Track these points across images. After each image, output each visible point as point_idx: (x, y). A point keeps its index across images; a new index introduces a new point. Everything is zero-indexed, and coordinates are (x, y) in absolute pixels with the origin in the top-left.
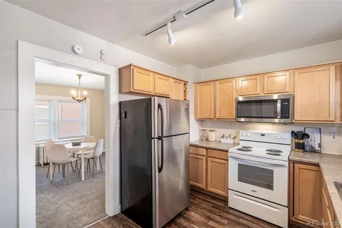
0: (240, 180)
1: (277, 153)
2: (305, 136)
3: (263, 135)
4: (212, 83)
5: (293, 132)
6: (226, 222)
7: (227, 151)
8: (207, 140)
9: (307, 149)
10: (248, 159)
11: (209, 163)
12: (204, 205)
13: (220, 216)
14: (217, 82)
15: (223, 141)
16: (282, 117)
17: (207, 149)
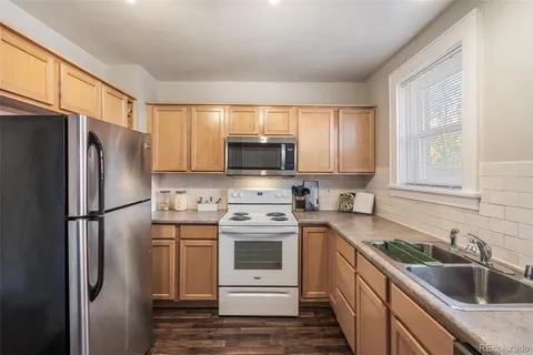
0: (237, 266)
1: (279, 217)
2: (305, 191)
3: (260, 194)
4: (185, 109)
5: (293, 187)
6: (223, 344)
7: (217, 224)
8: (172, 209)
9: (307, 207)
10: (248, 231)
11: (183, 250)
12: (178, 329)
13: (211, 338)
14: (194, 109)
15: (201, 208)
16: (287, 168)
17: (178, 225)
